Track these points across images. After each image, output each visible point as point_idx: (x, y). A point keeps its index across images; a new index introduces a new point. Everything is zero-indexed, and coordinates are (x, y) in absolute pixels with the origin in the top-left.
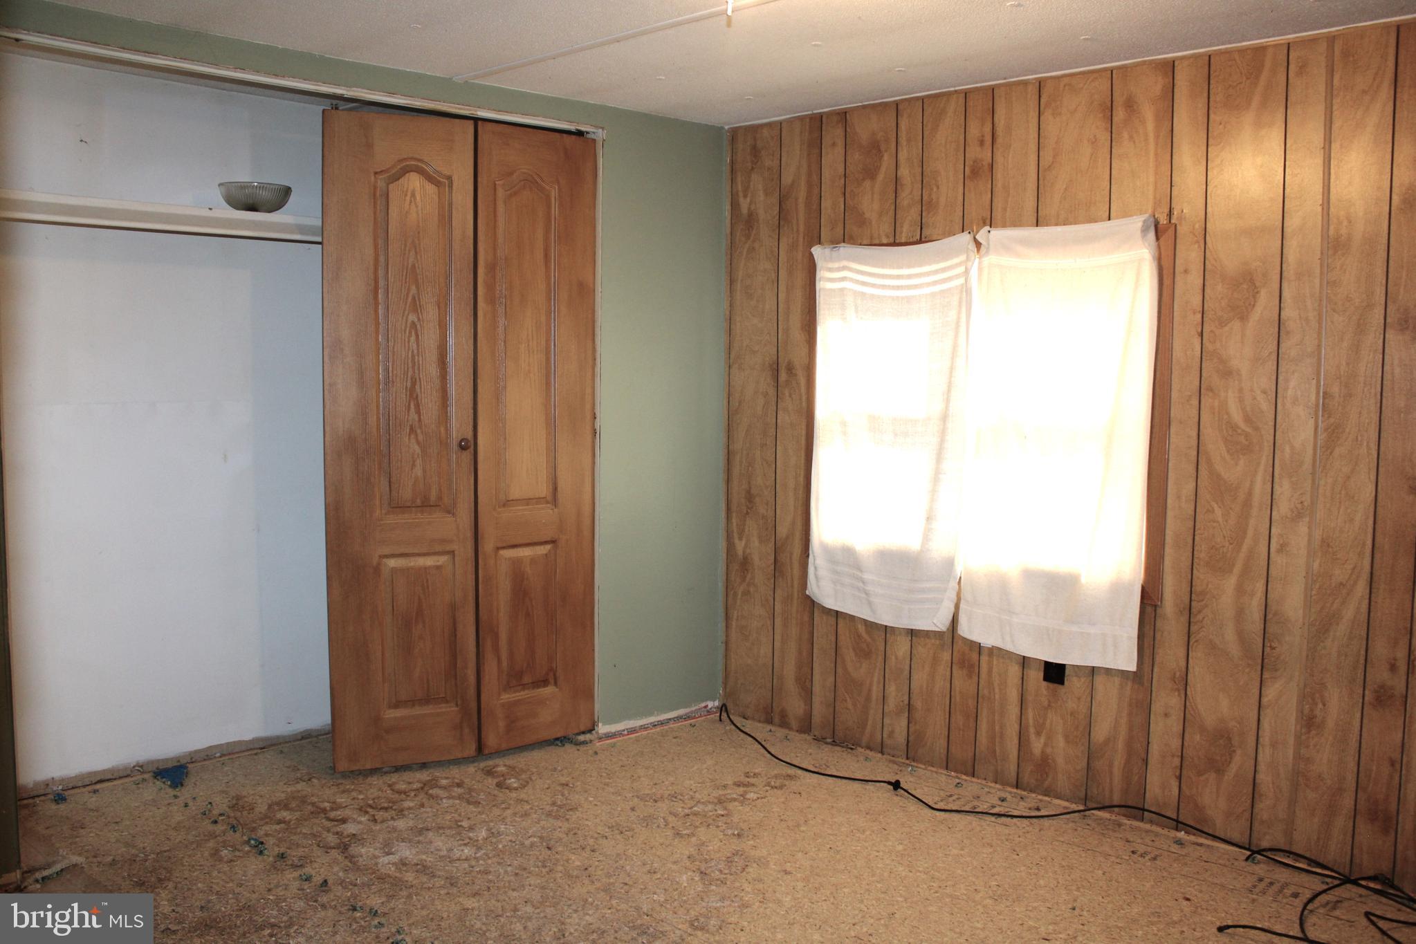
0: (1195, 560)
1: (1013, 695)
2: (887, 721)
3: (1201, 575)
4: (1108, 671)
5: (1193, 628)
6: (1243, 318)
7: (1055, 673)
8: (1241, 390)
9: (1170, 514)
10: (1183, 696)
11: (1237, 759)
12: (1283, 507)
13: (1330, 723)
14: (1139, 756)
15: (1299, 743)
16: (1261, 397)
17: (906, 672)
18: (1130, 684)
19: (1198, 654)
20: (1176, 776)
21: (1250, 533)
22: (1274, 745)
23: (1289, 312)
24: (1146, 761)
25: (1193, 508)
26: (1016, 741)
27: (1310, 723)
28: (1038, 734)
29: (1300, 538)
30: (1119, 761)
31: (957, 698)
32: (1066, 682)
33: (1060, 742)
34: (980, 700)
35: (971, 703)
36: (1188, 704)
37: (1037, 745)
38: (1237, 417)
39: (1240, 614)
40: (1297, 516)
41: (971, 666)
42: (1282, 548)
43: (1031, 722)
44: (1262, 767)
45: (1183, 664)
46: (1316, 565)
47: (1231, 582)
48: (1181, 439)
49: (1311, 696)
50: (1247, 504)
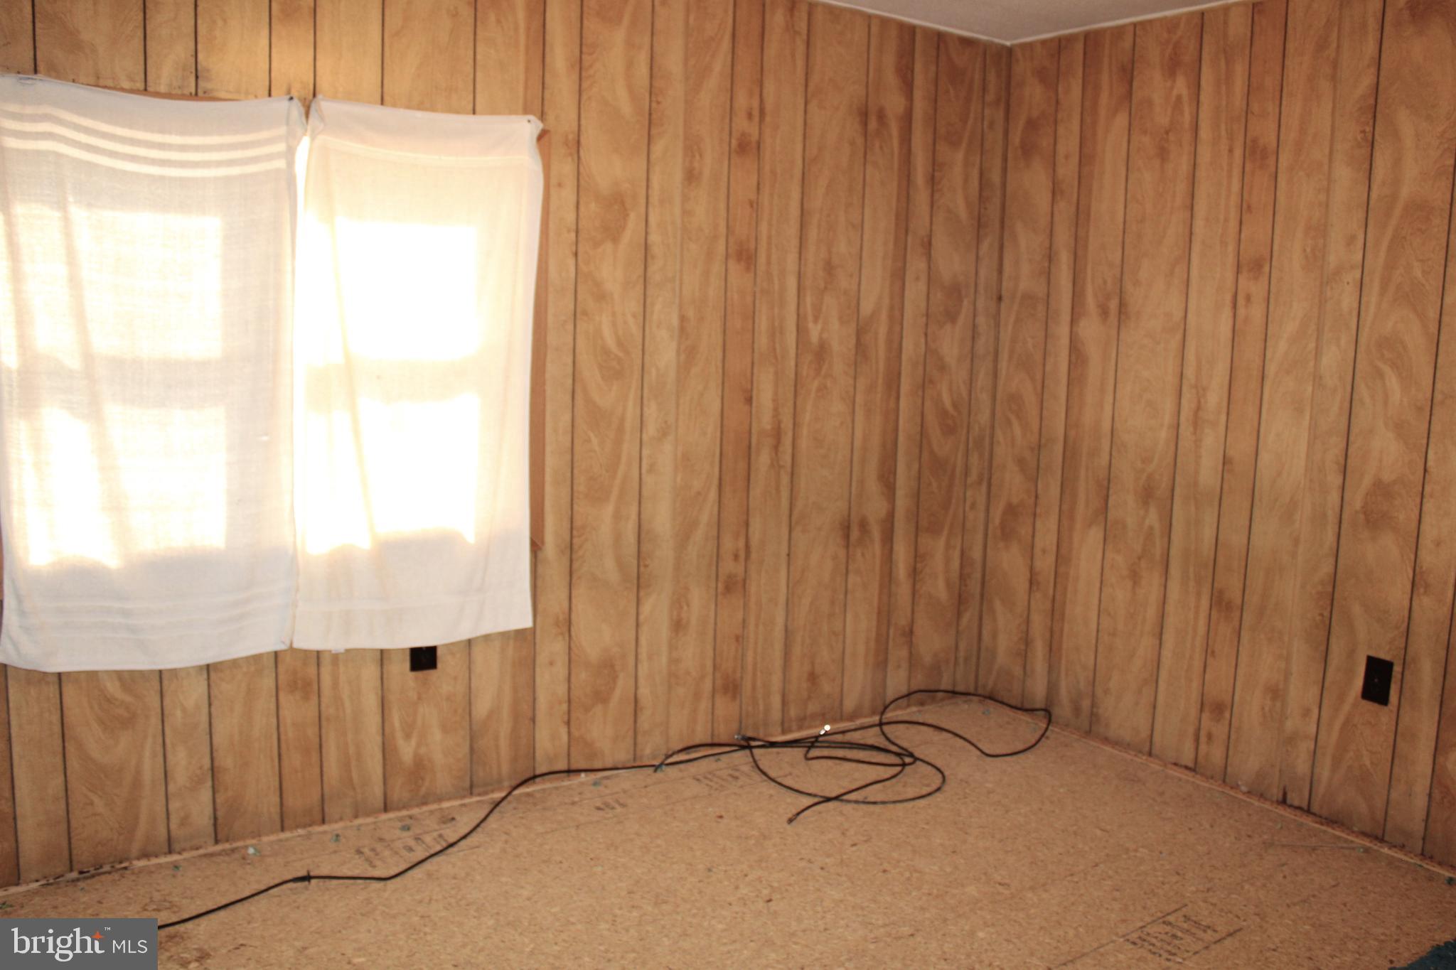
0: (575, 494)
1: (370, 701)
2: (174, 805)
3: (581, 508)
4: (487, 638)
5: (576, 565)
6: (615, 240)
7: (423, 658)
8: (614, 314)
9: (548, 449)
10: (567, 638)
11: (620, 682)
12: (651, 430)
13: (694, 621)
14: (526, 716)
15: (672, 647)
16: (631, 320)
17: (205, 725)
18: (511, 642)
19: (580, 592)
20: (564, 722)
21: (624, 459)
22: (650, 658)
23: (654, 238)
24: (533, 720)
25: (570, 439)
26: (379, 756)
27: (678, 626)
28: (408, 736)
29: (666, 456)
30: (505, 728)
31: (290, 733)
32: (439, 665)
33: (436, 735)
34: (324, 723)
35: (312, 732)
36: (572, 645)
37: (407, 751)
38: (611, 342)
39: (618, 537)
40: (664, 433)
41: (307, 684)
42: (652, 469)
43: (397, 724)
44: (642, 681)
45: (566, 604)
46: (679, 479)
47: (609, 509)
48: (557, 369)
49: (680, 600)
50: (620, 429)
